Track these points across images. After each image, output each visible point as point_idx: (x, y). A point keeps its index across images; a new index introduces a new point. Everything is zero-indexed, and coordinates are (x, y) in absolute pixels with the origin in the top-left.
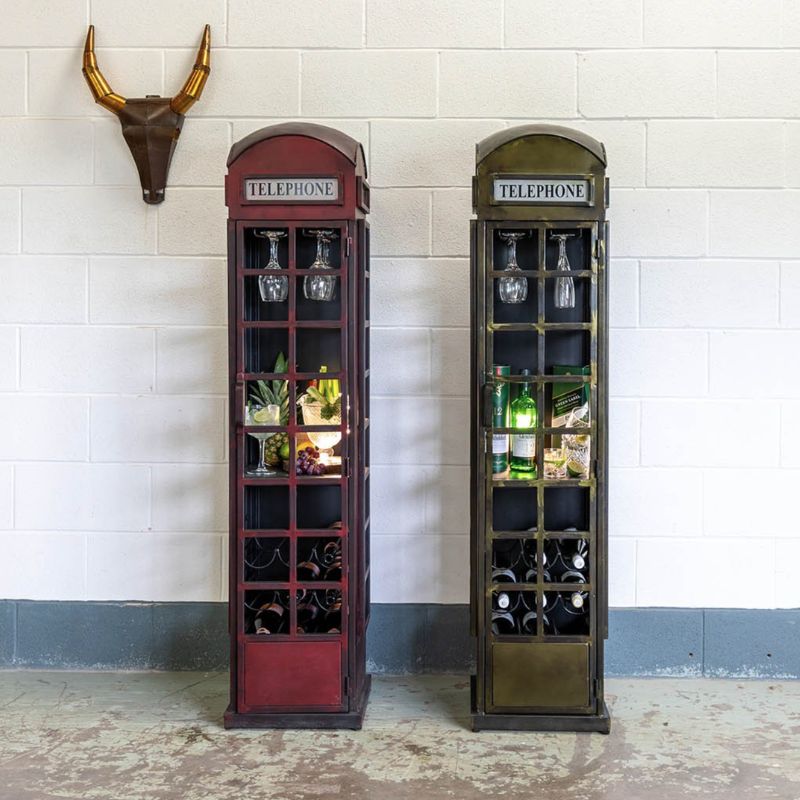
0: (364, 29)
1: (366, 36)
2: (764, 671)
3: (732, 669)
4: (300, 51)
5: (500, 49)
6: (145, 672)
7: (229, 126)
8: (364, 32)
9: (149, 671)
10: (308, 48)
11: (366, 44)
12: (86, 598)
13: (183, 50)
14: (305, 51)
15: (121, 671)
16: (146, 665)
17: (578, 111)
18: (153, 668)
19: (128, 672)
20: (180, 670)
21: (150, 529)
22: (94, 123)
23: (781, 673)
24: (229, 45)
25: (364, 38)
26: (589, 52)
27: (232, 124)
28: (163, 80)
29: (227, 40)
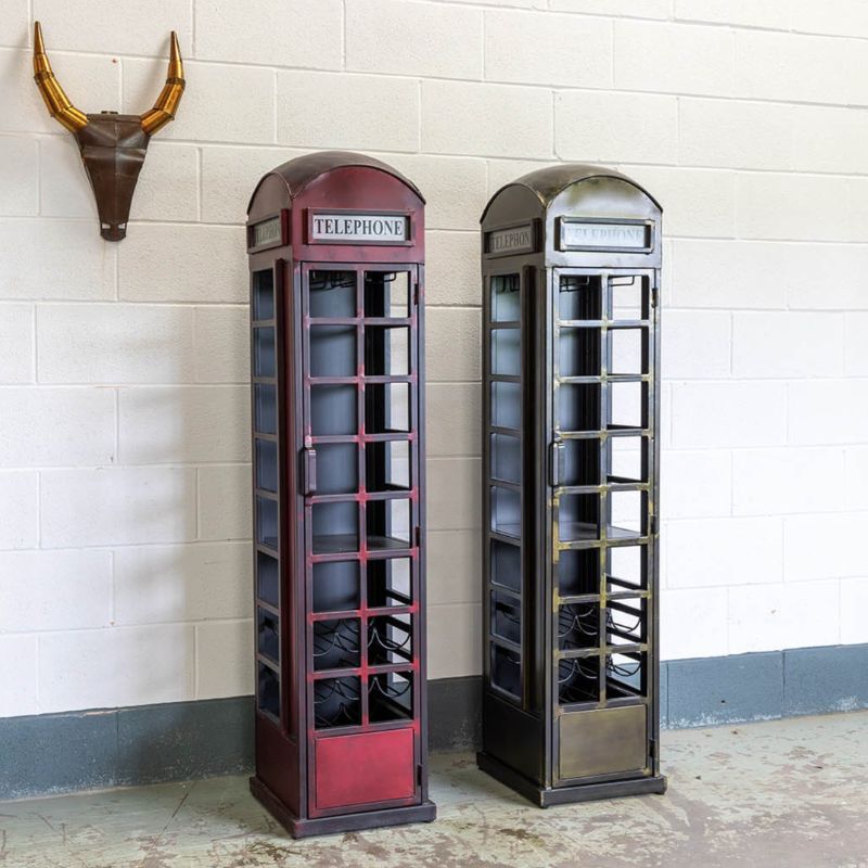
0: (343, 49)
1: (345, 58)
2: (719, 718)
3: (693, 719)
4: (275, 70)
5: (480, 81)
6: (110, 790)
7: (197, 152)
8: (343, 54)
9: (114, 789)
10: (284, 67)
11: (345, 66)
12: (37, 712)
13: (143, 59)
14: (280, 70)
15: (81, 793)
16: (111, 781)
17: (555, 153)
18: (119, 784)
19: (89, 792)
20: (150, 783)
21: (112, 623)
22: (38, 141)
23: (732, 718)
24: (198, 58)
25: (343, 60)
26: (565, 90)
27: (200, 150)
28: (120, 94)
29: (194, 51)
